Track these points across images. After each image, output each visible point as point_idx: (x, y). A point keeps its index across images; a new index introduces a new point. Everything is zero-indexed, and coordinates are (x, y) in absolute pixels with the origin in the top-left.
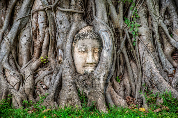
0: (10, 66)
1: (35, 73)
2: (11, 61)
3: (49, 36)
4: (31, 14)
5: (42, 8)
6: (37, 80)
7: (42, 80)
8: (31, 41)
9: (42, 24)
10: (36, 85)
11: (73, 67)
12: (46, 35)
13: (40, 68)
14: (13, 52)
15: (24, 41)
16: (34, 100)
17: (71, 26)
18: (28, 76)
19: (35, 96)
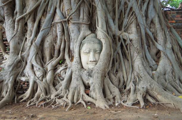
0: (37, 63)
1: (55, 69)
2: (38, 60)
3: (65, 42)
4: (52, 25)
5: (60, 21)
6: (56, 73)
7: (60, 73)
8: (52, 45)
9: (60, 33)
10: (55, 77)
11: (80, 64)
13: (58, 64)
14: (39, 53)
15: (47, 45)
16: (53, 88)
17: (80, 34)
18: (49, 71)
19: (54, 85)
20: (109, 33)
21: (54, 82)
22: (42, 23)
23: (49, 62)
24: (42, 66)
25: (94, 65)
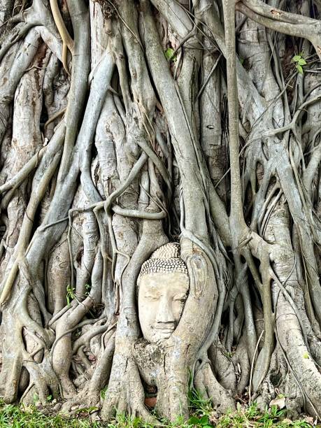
0: (30, 316)
1: (74, 333)
2: (32, 308)
3: (102, 258)
4: (69, 217)
5: (88, 206)
6: (77, 343)
7: (87, 343)
8: (70, 267)
9: (89, 236)
10: (76, 353)
11: (134, 325)
12: (98, 256)
13: (85, 318)
14: (36, 290)
15: (56, 267)
16: (70, 383)
17: (138, 243)
18: (60, 338)
19: (72, 375)
20: (216, 241)
21: (71, 368)
22: (44, 210)
23: (60, 313)
24: (44, 324)
25: (169, 331)
